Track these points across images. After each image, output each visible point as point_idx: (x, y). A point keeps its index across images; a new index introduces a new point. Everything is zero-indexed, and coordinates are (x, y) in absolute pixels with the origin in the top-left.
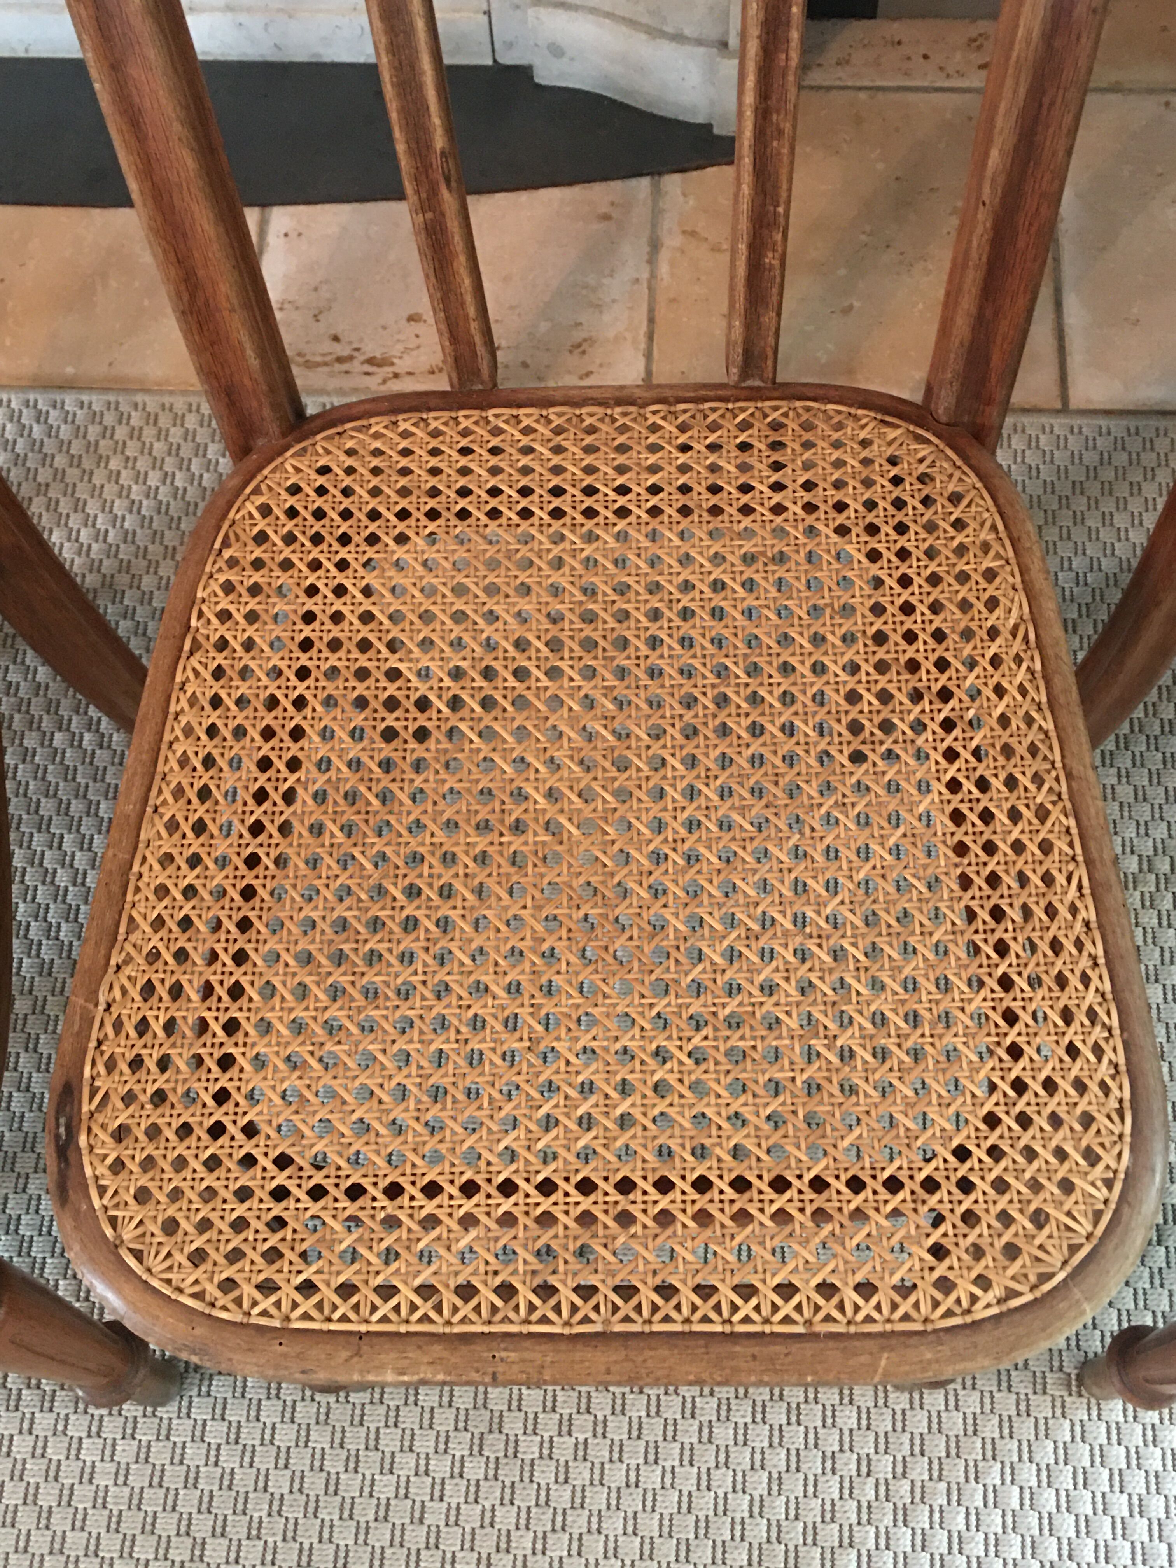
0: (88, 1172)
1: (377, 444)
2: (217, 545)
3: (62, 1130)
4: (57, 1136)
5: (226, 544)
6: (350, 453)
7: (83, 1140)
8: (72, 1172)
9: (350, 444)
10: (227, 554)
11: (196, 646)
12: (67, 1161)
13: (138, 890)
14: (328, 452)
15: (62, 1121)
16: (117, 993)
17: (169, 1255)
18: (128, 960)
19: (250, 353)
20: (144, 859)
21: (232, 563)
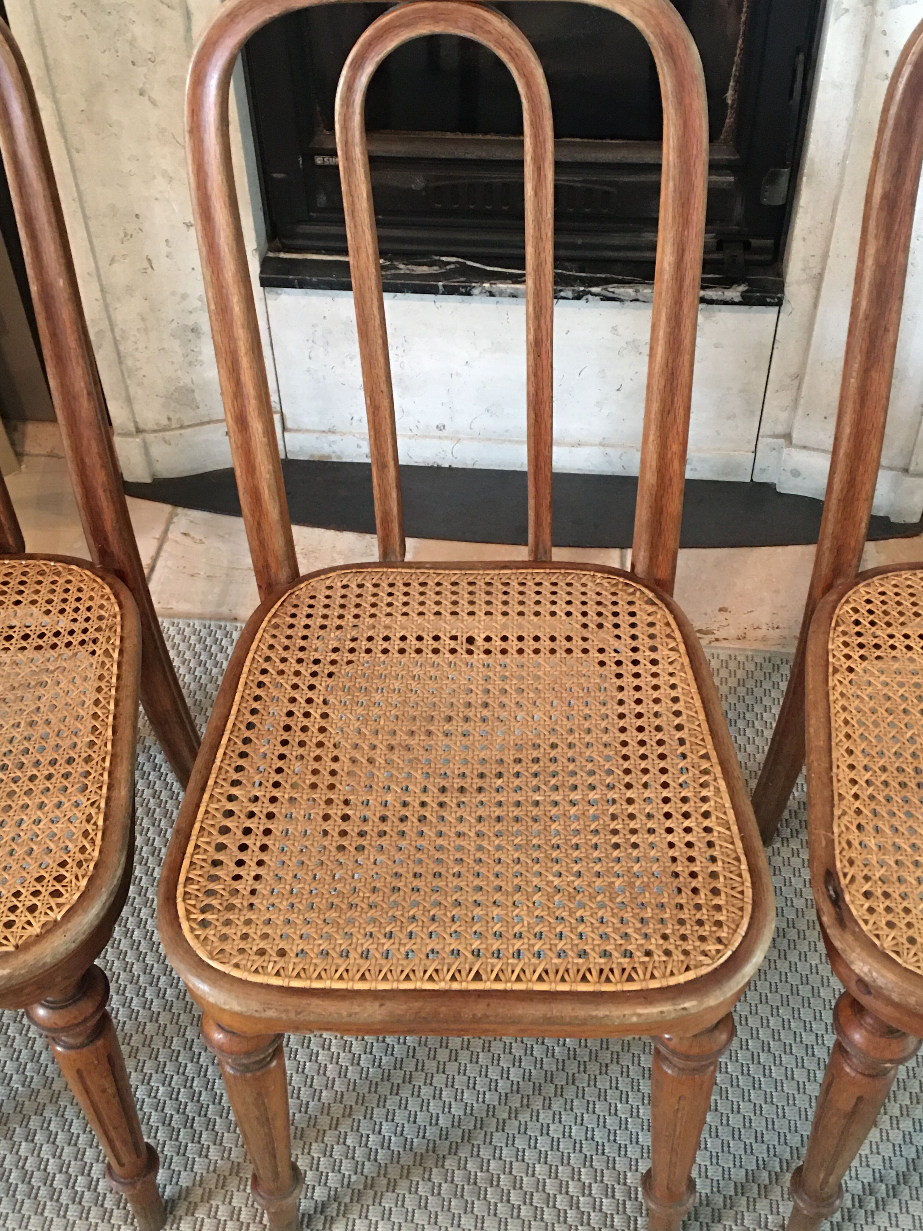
0: (854, 912)
1: (909, 583)
2: (833, 625)
3: (832, 892)
4: (830, 896)
5: (837, 625)
6: (896, 586)
7: (847, 898)
8: (845, 914)
9: (893, 582)
10: (840, 629)
11: (836, 671)
12: (839, 907)
13: (839, 781)
14: (882, 585)
15: (830, 888)
16: (844, 829)
17: (915, 954)
18: (844, 813)
19: (863, 525)
20: (838, 767)
21: (844, 633)
